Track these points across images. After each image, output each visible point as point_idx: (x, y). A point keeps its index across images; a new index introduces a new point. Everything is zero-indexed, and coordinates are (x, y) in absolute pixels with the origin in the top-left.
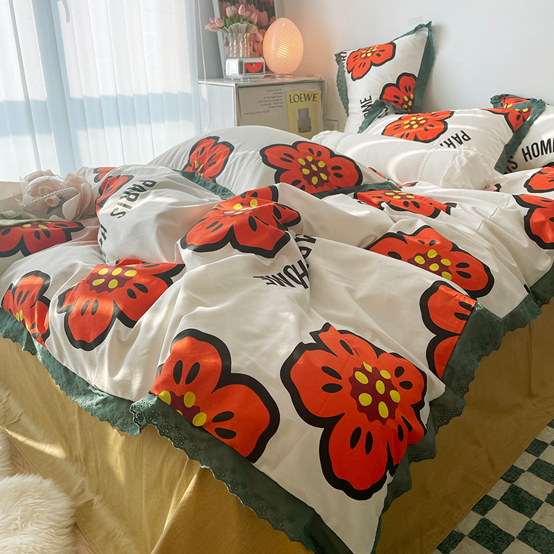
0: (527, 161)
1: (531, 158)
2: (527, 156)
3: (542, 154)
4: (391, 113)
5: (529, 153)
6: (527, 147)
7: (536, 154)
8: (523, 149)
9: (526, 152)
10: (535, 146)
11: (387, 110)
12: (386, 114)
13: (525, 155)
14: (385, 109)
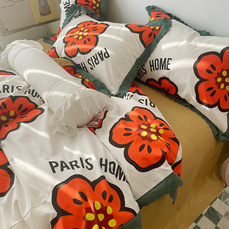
0: (152, 71)
1: (154, 70)
2: (152, 67)
3: (160, 69)
4: (83, 13)
5: (153, 65)
6: (153, 60)
7: (157, 68)
8: (150, 61)
9: (152, 64)
10: (157, 61)
11: (80, 11)
12: (80, 15)
13: (151, 66)
14: (79, 11)
